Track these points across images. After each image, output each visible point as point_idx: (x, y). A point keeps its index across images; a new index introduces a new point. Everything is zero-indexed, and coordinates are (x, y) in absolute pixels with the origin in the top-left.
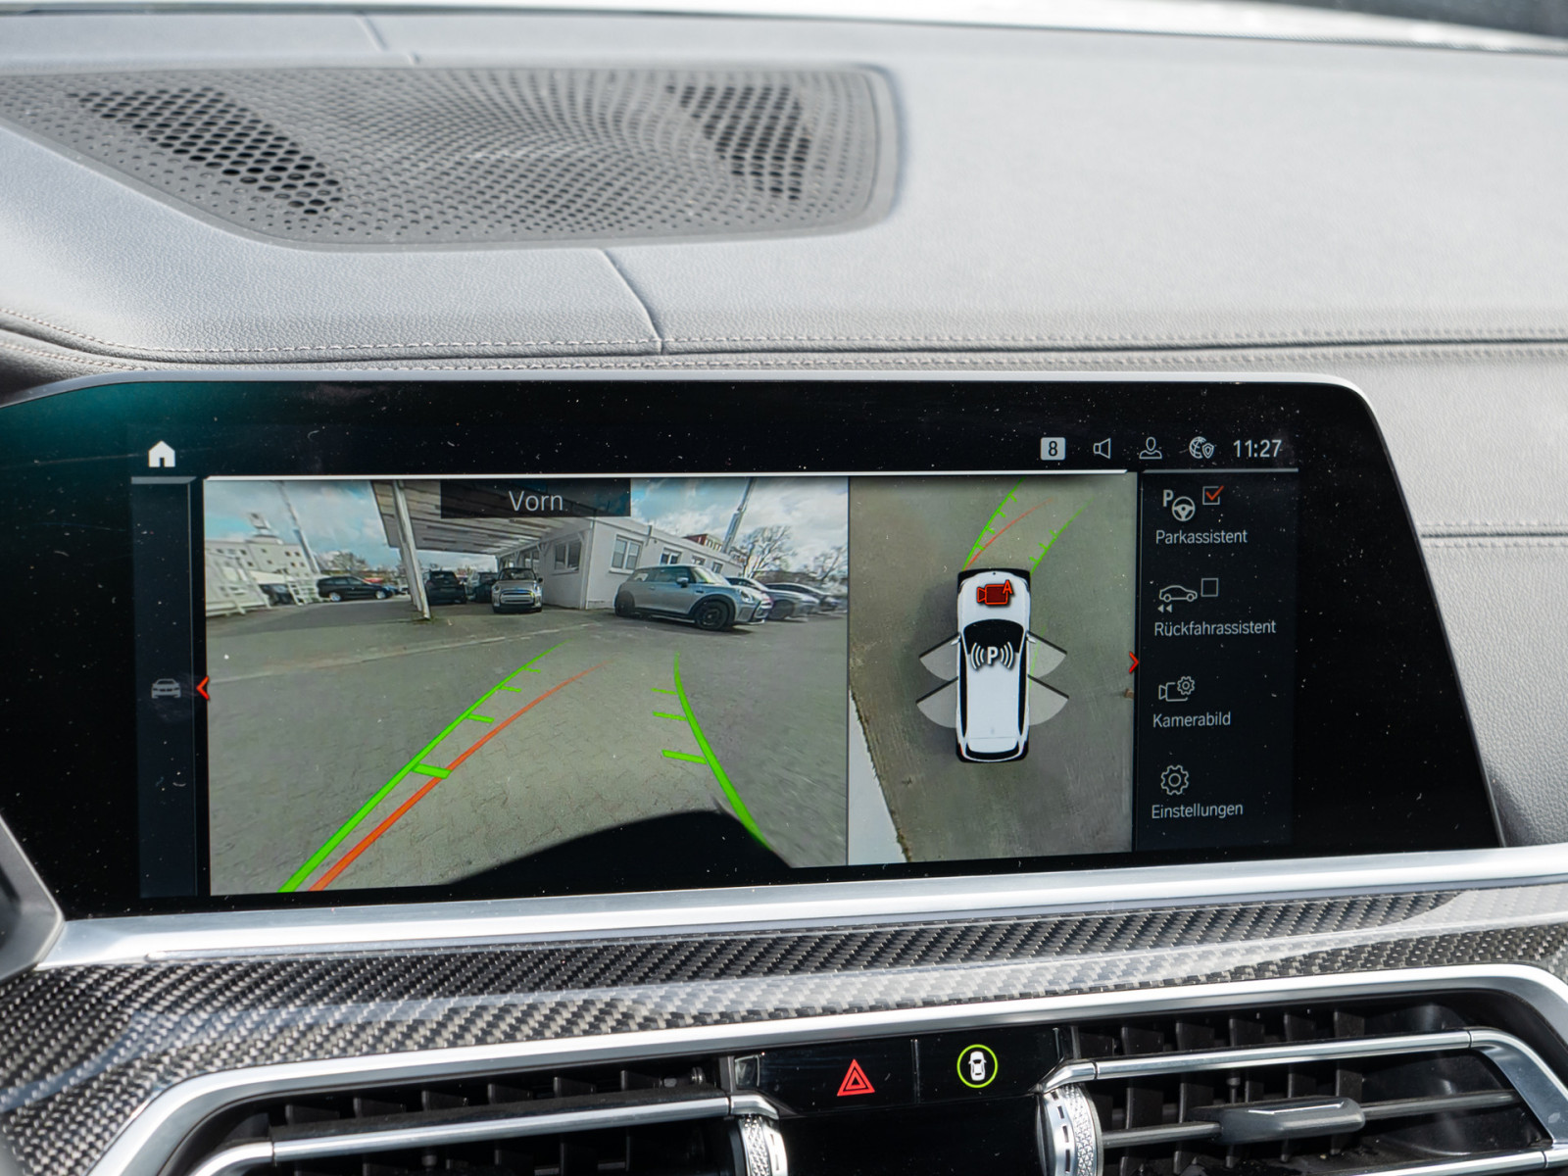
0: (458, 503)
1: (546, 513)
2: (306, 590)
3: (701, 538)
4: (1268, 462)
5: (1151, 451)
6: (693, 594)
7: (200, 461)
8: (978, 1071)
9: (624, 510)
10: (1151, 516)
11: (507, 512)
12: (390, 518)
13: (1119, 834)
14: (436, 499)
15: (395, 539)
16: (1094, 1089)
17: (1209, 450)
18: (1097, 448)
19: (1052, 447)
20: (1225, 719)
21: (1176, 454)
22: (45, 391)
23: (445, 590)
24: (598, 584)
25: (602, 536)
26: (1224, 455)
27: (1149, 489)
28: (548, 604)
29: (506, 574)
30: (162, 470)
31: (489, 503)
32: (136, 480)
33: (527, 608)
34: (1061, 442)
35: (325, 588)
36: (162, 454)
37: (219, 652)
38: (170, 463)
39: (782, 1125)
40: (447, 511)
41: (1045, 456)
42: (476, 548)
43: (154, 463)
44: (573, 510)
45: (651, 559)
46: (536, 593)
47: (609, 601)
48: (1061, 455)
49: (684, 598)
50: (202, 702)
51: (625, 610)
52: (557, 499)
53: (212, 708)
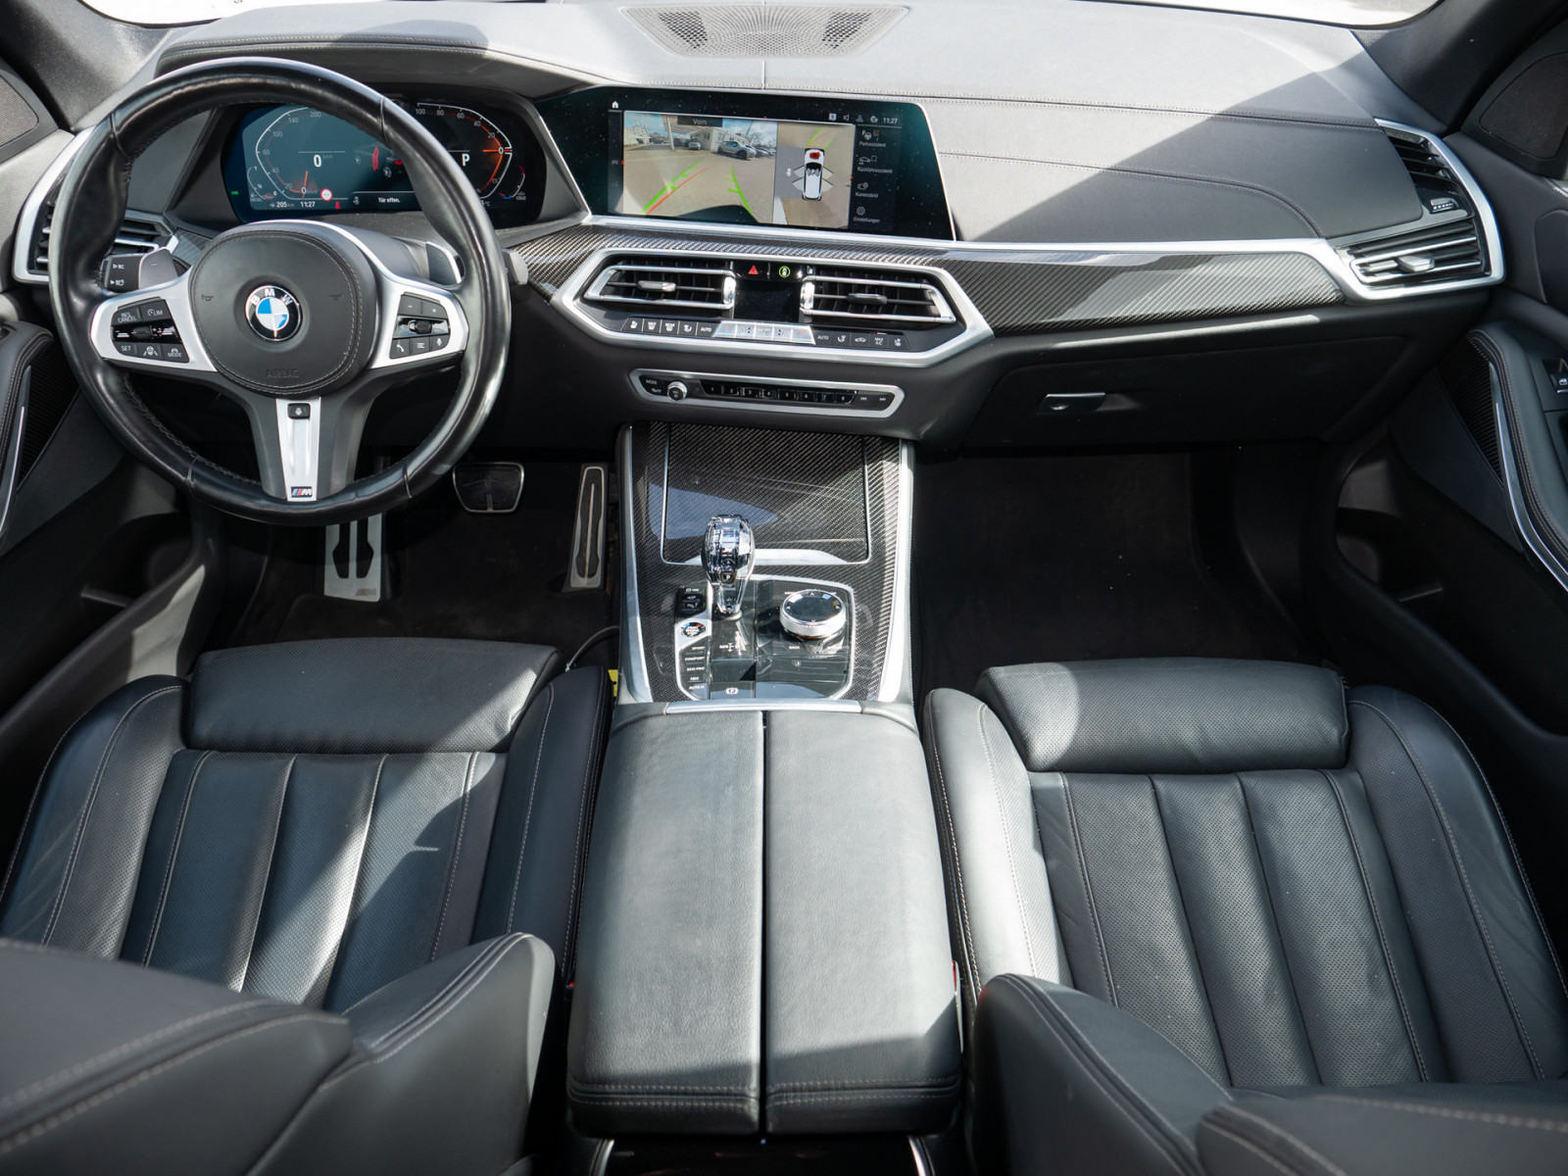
0: (682, 121)
1: (702, 125)
2: (646, 139)
3: (739, 135)
4: (892, 125)
5: (860, 119)
6: (737, 149)
7: (624, 107)
8: (784, 273)
9: (721, 126)
10: (859, 137)
11: (692, 124)
12: (666, 124)
13: (845, 223)
14: (676, 120)
15: (667, 130)
16: (816, 283)
17: (876, 120)
18: (845, 118)
19: (833, 116)
20: (876, 196)
21: (867, 121)
22: (591, 87)
23: (678, 143)
24: (714, 146)
25: (715, 131)
26: (880, 121)
27: (859, 130)
28: (702, 149)
29: (692, 140)
30: (615, 109)
31: (689, 121)
32: (610, 111)
33: (696, 149)
34: (835, 115)
35: (651, 140)
36: (615, 105)
37: (627, 154)
38: (617, 107)
39: (737, 279)
40: (679, 123)
41: (830, 118)
42: (685, 133)
43: (614, 107)
44: (709, 125)
45: (727, 139)
46: (699, 145)
47: (716, 149)
48: (835, 119)
49: (734, 150)
50: (622, 166)
51: (720, 152)
52: (705, 122)
53: (625, 168)
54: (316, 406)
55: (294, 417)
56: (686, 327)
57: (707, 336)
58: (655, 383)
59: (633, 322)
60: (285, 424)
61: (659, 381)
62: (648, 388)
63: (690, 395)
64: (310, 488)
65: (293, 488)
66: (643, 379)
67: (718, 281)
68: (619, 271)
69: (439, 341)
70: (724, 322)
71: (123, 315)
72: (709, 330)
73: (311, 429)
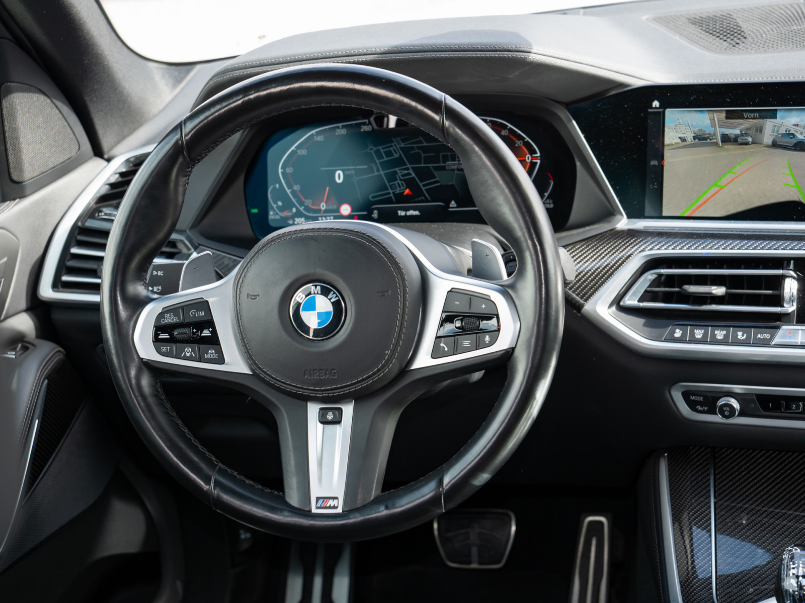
0: (730, 115)
1: (754, 118)
2: (689, 137)
3: (797, 125)
6: (794, 141)
7: (664, 106)
9: (775, 117)
11: (743, 118)
12: (712, 120)
14: (724, 115)
15: (714, 125)
22: (629, 88)
23: (726, 139)
24: (767, 139)
25: (769, 125)
28: (753, 143)
29: (742, 135)
30: (656, 108)
31: (739, 115)
32: (650, 110)
33: (747, 144)
35: (695, 138)
36: (656, 104)
37: (667, 154)
38: (658, 106)
39: (799, 280)
40: (727, 118)
42: (734, 128)
43: (654, 106)
44: (761, 117)
45: (782, 131)
46: (750, 139)
47: (770, 142)
49: (791, 142)
50: (662, 166)
51: (775, 145)
52: (757, 114)
53: (665, 168)
54: (348, 410)
55: (324, 422)
56: (740, 334)
57: (766, 343)
58: (701, 399)
59: (678, 331)
60: (315, 429)
61: (705, 397)
62: (692, 405)
63: (742, 413)
64: (337, 498)
65: (318, 499)
66: (686, 395)
67: (777, 283)
68: (660, 275)
69: (487, 338)
70: (784, 327)
71: (167, 316)
72: (767, 336)
73: (342, 433)
